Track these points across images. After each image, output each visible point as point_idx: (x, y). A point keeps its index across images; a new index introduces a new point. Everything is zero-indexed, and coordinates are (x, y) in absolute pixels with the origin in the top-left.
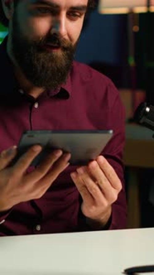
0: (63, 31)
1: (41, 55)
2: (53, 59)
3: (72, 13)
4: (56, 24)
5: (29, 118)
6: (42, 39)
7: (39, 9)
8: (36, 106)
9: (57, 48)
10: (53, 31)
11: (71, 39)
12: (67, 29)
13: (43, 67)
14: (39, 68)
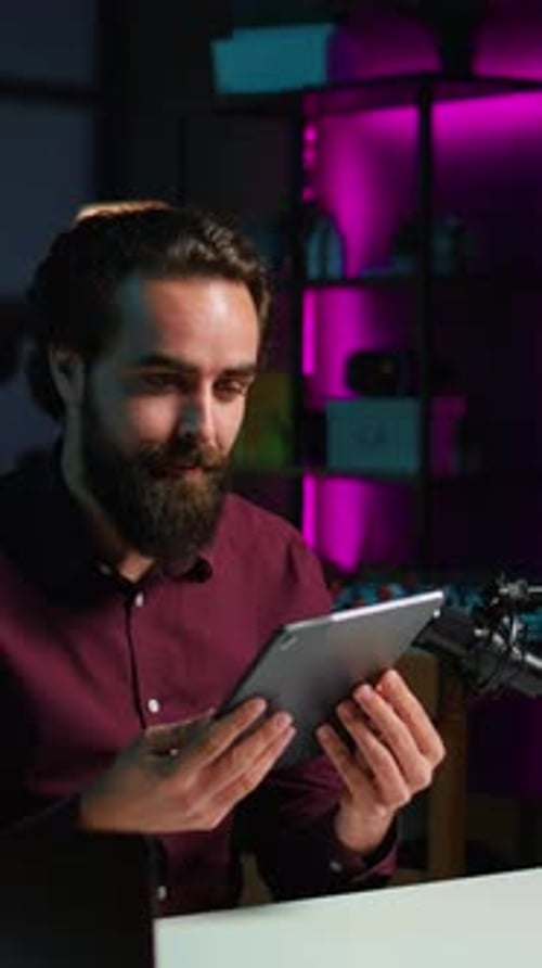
0: (209, 428)
1: (160, 486)
2: (184, 494)
3: (225, 384)
4: (190, 411)
5: (124, 627)
6: (162, 446)
7: (148, 379)
8: (139, 600)
9: (193, 468)
10: (184, 429)
11: (221, 446)
12: (216, 423)
13: (165, 510)
14: (157, 514)
